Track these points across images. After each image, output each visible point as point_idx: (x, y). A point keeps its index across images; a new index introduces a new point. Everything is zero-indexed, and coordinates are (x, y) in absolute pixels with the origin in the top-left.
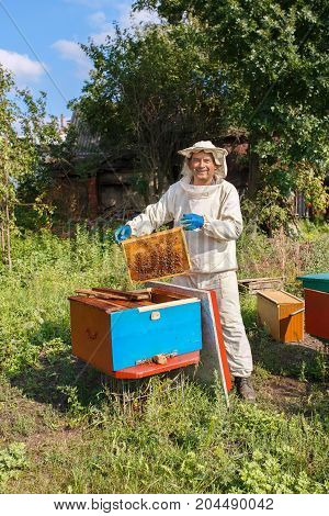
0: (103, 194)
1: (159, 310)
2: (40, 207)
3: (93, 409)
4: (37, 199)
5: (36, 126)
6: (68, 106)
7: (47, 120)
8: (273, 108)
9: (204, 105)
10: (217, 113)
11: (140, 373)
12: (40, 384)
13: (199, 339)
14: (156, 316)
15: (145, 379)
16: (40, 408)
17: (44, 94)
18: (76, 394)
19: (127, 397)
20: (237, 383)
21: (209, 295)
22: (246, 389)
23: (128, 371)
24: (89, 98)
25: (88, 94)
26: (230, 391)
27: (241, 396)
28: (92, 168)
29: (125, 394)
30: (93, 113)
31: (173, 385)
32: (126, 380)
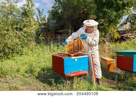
0: (56, 35)
1: (77, 58)
2: (41, 38)
3: (58, 85)
4: (40, 36)
5: (40, 18)
6: (48, 12)
7: (43, 16)
8: (104, 10)
9: (83, 11)
10: (87, 13)
11: (72, 75)
12: (44, 79)
13: (87, 67)
14: (76, 60)
15: (73, 77)
16: (44, 85)
17: (43, 10)
18: (54, 81)
19: (68, 82)
20: (97, 80)
21: (91, 55)
22: (100, 82)
23: (69, 74)
24: (53, 10)
25: (53, 9)
26: (96, 82)
27: (99, 84)
28: (53, 29)
29: (67, 81)
30: (54, 14)
31: (80, 80)
32: (68, 77)
